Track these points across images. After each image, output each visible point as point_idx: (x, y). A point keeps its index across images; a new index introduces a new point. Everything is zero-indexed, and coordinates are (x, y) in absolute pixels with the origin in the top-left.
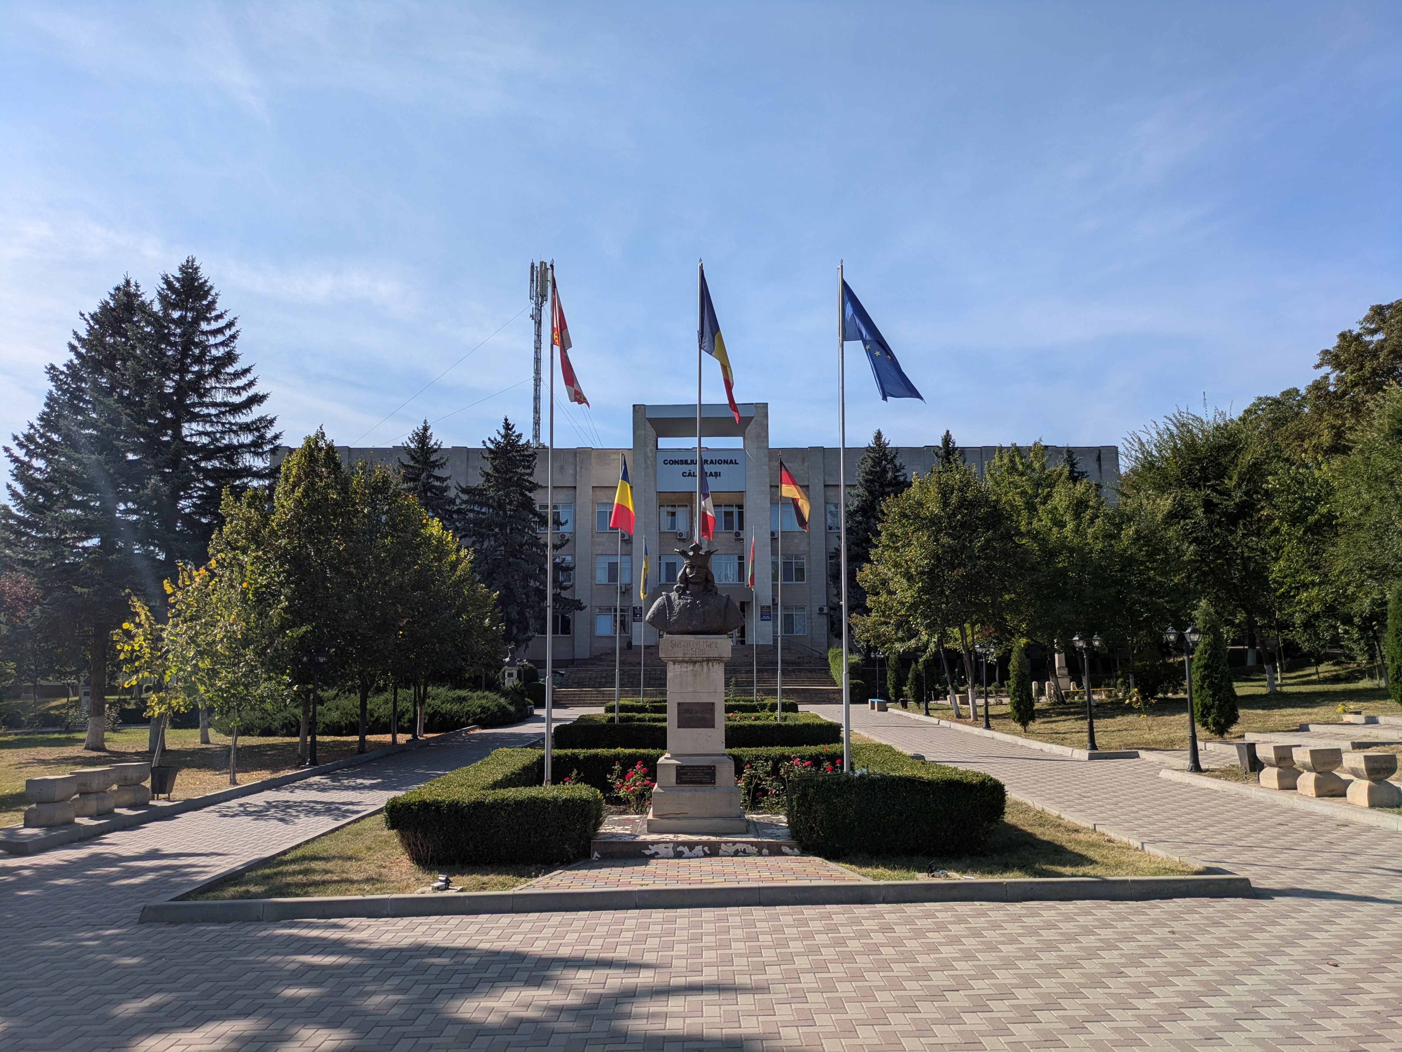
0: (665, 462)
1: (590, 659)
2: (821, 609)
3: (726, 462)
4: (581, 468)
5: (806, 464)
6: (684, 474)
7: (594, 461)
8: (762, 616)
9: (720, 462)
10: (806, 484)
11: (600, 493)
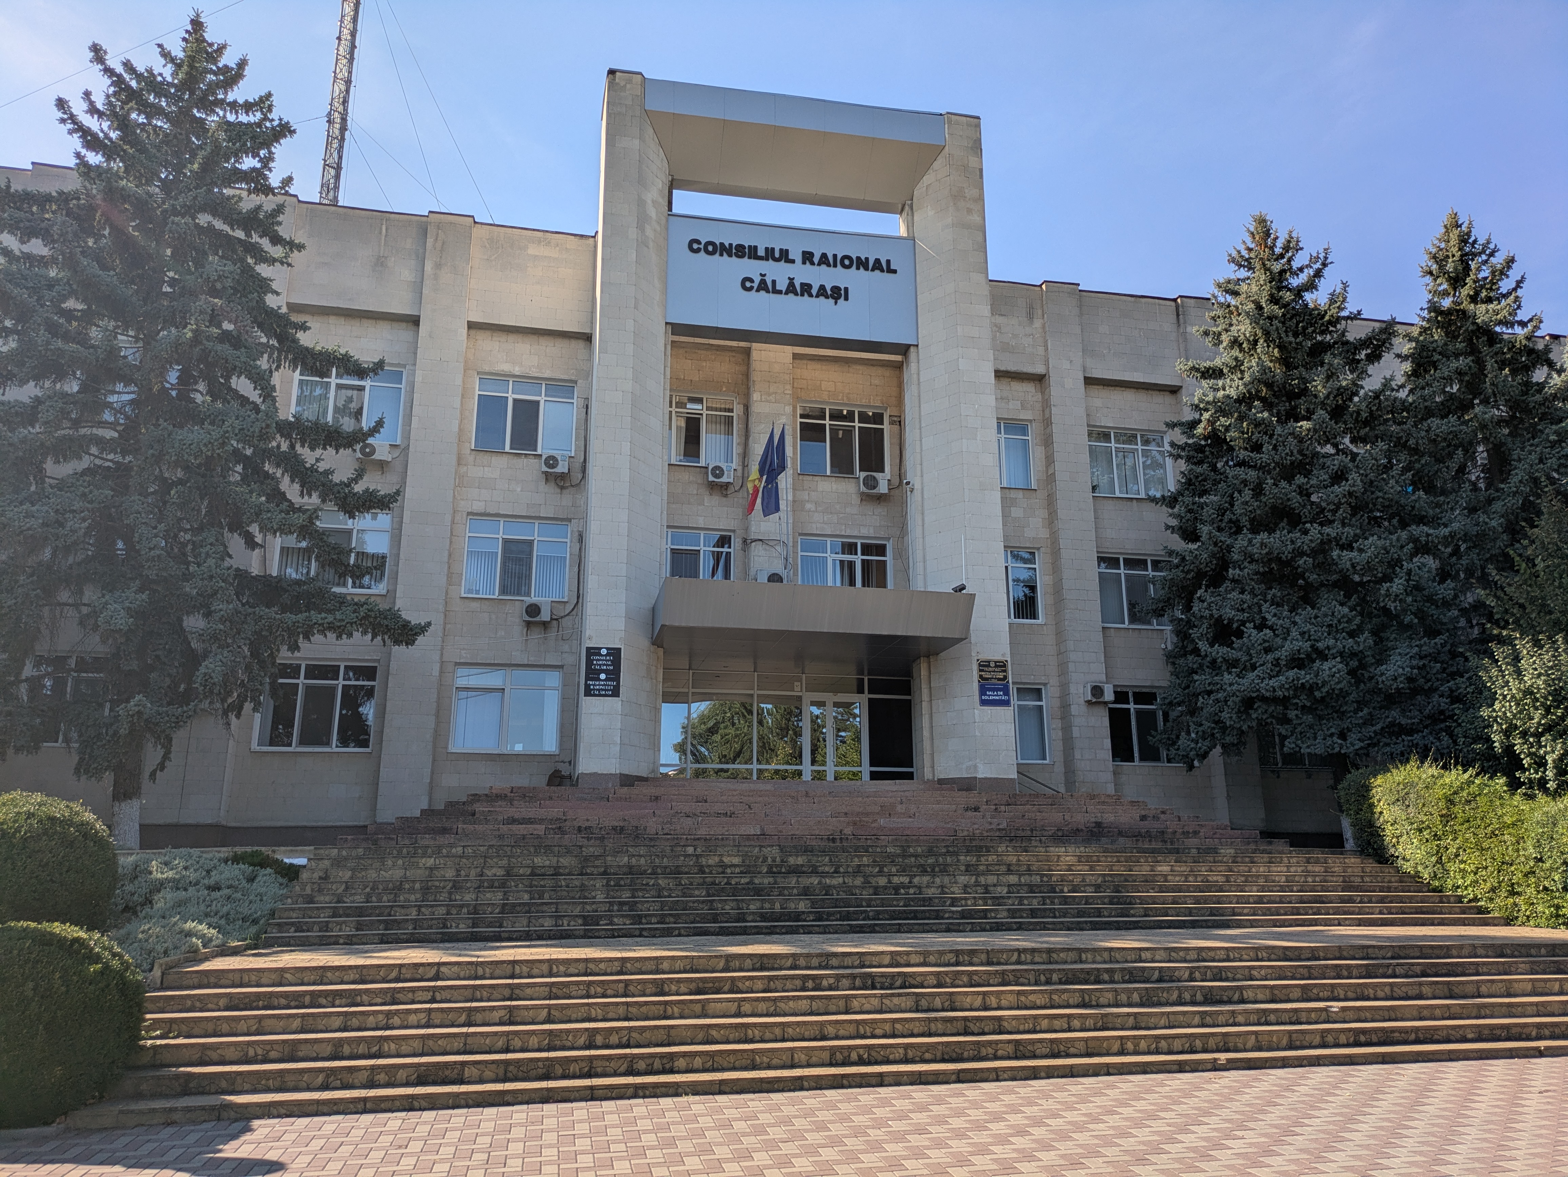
0: (694, 246)
1: (428, 813)
2: (1097, 691)
3: (862, 264)
4: (438, 266)
5: (1038, 323)
6: (746, 284)
7: (476, 252)
8: (983, 690)
9: (847, 262)
10: (1040, 369)
11: (489, 344)
